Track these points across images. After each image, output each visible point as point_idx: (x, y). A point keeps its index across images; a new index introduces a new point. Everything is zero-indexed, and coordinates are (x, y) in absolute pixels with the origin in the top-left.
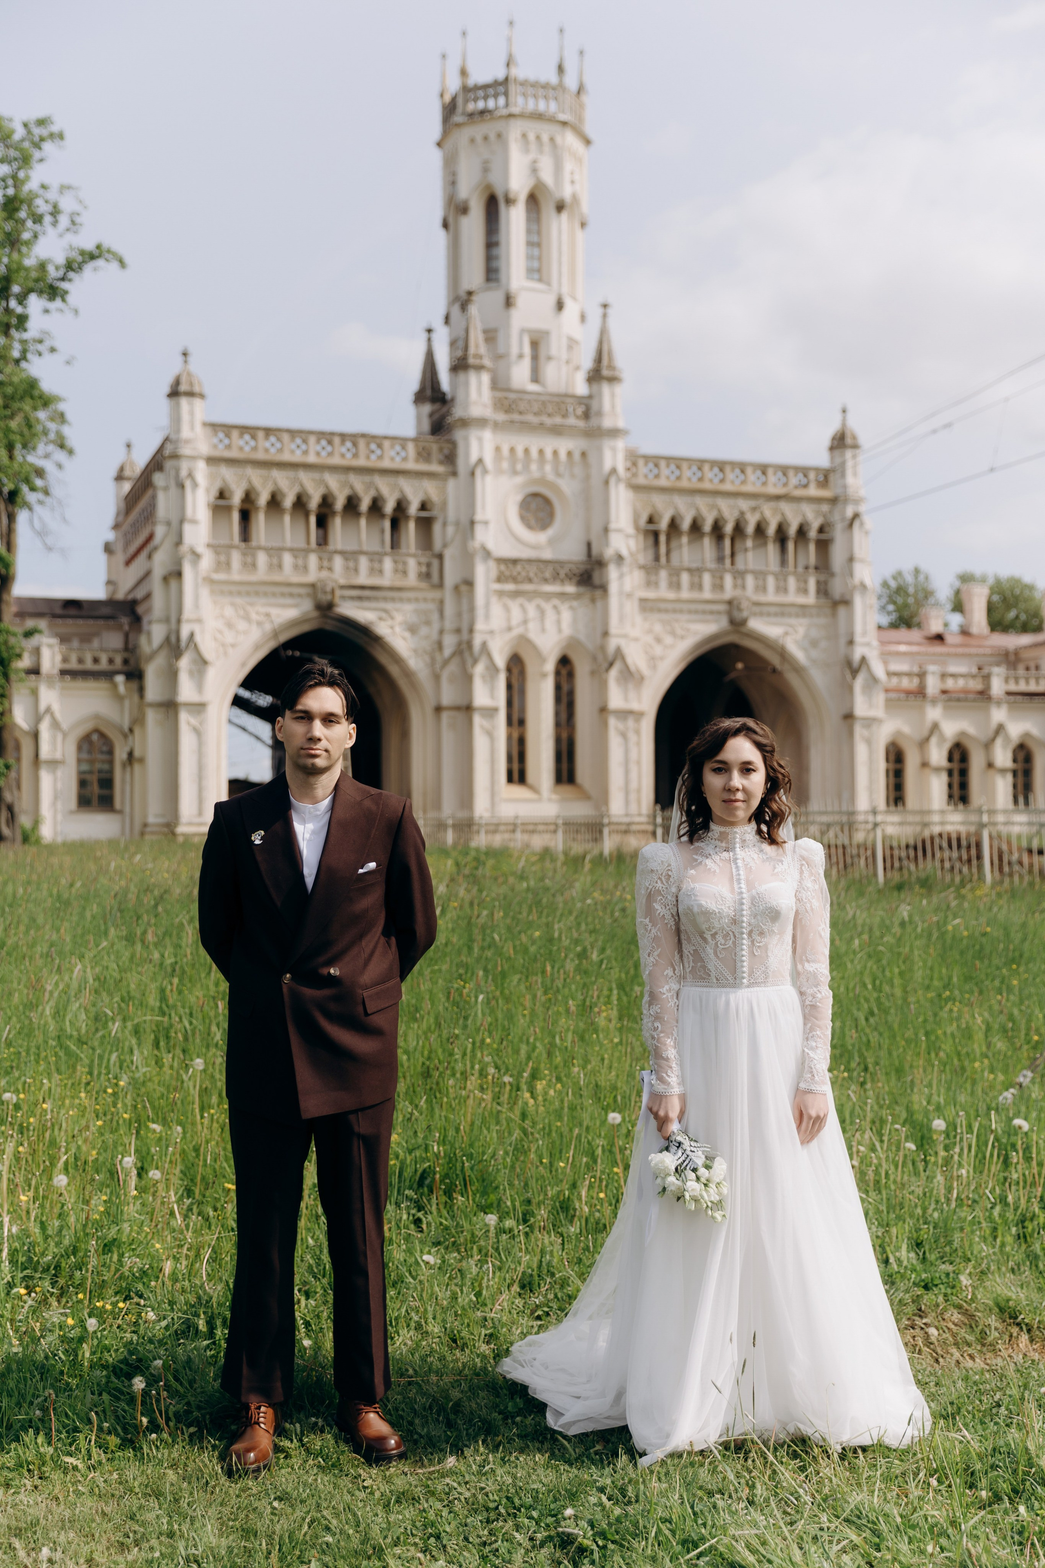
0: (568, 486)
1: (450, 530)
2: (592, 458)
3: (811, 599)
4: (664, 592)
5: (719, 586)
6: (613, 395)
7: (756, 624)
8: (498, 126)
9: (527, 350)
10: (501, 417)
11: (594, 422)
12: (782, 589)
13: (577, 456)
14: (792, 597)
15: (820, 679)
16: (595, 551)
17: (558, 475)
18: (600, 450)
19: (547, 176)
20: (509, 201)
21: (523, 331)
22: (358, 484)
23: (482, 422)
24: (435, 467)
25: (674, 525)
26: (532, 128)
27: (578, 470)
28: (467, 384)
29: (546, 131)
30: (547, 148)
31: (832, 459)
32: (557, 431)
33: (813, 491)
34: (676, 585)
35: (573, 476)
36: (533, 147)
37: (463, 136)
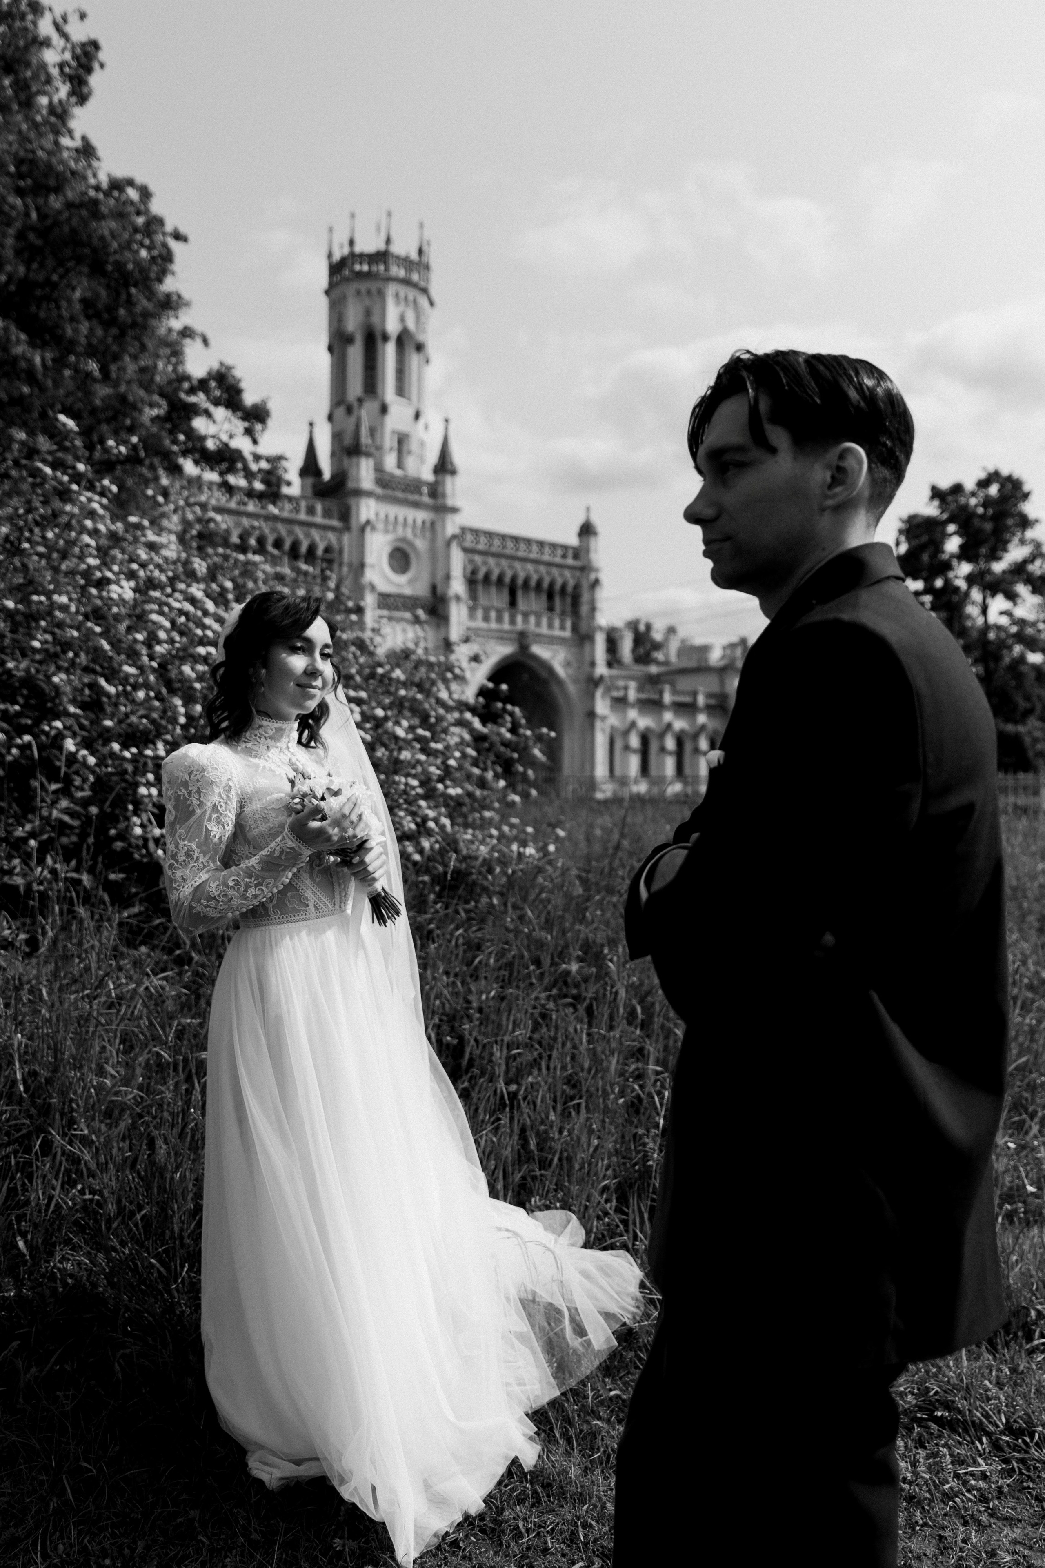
0: (421, 544)
1: (345, 570)
2: (438, 527)
3: (567, 634)
4: (480, 623)
5: (513, 622)
6: (453, 484)
7: (537, 650)
8: (379, 284)
9: (396, 445)
10: (379, 491)
11: (440, 501)
12: (550, 626)
13: (428, 524)
14: (557, 632)
15: (572, 689)
16: (439, 590)
17: (415, 535)
18: (443, 521)
19: (411, 325)
20: (385, 338)
21: (393, 432)
22: (282, 529)
23: (369, 494)
24: (335, 523)
25: (487, 578)
26: (403, 290)
27: (428, 534)
28: (358, 466)
29: (411, 293)
30: (411, 304)
31: (581, 541)
32: (416, 505)
33: (570, 561)
34: (486, 619)
35: (424, 536)
36: (403, 304)
37: (351, 289)
